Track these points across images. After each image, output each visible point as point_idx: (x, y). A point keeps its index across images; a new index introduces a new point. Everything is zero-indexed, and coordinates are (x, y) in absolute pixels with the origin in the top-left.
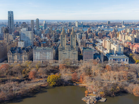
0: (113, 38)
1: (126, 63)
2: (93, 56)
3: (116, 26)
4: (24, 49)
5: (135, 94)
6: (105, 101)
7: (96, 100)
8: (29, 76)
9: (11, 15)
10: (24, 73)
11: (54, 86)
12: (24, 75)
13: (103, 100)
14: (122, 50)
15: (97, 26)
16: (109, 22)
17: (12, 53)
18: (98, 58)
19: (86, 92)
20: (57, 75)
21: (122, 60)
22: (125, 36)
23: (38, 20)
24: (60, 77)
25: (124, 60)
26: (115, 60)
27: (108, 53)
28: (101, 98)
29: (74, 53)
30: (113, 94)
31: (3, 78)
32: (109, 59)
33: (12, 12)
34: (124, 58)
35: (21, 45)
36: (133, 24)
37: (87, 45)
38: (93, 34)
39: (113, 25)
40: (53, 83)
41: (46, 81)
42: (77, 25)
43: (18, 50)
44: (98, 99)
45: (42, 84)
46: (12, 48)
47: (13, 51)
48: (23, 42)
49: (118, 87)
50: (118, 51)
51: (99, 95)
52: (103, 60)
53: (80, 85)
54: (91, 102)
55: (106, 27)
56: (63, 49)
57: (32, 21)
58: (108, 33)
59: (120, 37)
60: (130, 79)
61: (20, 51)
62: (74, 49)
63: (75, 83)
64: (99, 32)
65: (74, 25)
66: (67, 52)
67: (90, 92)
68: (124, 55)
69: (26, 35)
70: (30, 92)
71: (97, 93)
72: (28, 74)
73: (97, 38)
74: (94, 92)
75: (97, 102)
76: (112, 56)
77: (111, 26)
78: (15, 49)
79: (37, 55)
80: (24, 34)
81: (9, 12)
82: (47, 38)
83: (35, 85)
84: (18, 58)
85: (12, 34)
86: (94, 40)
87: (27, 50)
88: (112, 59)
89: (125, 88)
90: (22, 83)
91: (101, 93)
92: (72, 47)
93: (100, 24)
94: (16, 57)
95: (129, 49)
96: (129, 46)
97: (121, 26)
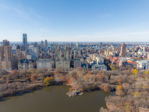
0: (100, 53)
1: (105, 70)
2: (81, 65)
3: (107, 46)
4: (30, 60)
5: (105, 90)
6: (82, 95)
7: (76, 94)
8: (31, 79)
9: (25, 36)
10: (28, 77)
11: (49, 86)
12: (27, 78)
13: (81, 94)
14: (103, 61)
15: (92, 46)
16: (101, 43)
17: (21, 63)
18: (84, 66)
19: (70, 89)
20: (51, 78)
21: (102, 68)
22: (109, 52)
23: (46, 41)
24: (54, 79)
25: (103, 68)
26: (96, 68)
27: (92, 63)
28: (80, 93)
29: (67, 63)
30: (90, 90)
31: (13, 80)
32: (93, 67)
33: (26, 35)
34: (103, 66)
35: (29, 57)
36: (119, 45)
37: (80, 58)
38: (86, 51)
39: (105, 45)
40: (48, 84)
41: (43, 82)
42: (77, 45)
43: (25, 61)
44: (78, 93)
45: (40, 84)
46: (22, 60)
47: (22, 61)
48: (31, 56)
49: (93, 85)
50: (100, 62)
51: (79, 91)
52: (88, 68)
53: (68, 85)
54: (72, 95)
55: (99, 47)
56: (59, 60)
57: (42, 42)
58: (98, 50)
59: (105, 53)
60: (104, 81)
61: (27, 62)
62: (67, 60)
63: (64, 83)
64: (91, 50)
65: (75, 45)
66: (62, 62)
67: (73, 89)
68: (103, 65)
69: (33, 50)
70: (30, 89)
71: (78, 90)
72: (30, 77)
73: (88, 54)
74: (76, 89)
75: (76, 95)
76: (95, 65)
77: (102, 46)
78: (24, 60)
79: (40, 65)
80: (31, 50)
81: (23, 34)
82: (51, 53)
83: (34, 85)
84: (25, 67)
85: (25, 51)
86: (85, 55)
87: (33, 61)
88: (95, 67)
89: (99, 86)
90: (24, 83)
91: (81, 89)
92: (65, 59)
93: (95, 44)
94: (24, 66)
95: (110, 61)
96: (110, 59)
97: (110, 46)
